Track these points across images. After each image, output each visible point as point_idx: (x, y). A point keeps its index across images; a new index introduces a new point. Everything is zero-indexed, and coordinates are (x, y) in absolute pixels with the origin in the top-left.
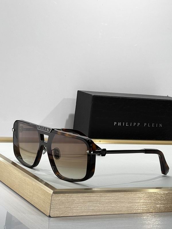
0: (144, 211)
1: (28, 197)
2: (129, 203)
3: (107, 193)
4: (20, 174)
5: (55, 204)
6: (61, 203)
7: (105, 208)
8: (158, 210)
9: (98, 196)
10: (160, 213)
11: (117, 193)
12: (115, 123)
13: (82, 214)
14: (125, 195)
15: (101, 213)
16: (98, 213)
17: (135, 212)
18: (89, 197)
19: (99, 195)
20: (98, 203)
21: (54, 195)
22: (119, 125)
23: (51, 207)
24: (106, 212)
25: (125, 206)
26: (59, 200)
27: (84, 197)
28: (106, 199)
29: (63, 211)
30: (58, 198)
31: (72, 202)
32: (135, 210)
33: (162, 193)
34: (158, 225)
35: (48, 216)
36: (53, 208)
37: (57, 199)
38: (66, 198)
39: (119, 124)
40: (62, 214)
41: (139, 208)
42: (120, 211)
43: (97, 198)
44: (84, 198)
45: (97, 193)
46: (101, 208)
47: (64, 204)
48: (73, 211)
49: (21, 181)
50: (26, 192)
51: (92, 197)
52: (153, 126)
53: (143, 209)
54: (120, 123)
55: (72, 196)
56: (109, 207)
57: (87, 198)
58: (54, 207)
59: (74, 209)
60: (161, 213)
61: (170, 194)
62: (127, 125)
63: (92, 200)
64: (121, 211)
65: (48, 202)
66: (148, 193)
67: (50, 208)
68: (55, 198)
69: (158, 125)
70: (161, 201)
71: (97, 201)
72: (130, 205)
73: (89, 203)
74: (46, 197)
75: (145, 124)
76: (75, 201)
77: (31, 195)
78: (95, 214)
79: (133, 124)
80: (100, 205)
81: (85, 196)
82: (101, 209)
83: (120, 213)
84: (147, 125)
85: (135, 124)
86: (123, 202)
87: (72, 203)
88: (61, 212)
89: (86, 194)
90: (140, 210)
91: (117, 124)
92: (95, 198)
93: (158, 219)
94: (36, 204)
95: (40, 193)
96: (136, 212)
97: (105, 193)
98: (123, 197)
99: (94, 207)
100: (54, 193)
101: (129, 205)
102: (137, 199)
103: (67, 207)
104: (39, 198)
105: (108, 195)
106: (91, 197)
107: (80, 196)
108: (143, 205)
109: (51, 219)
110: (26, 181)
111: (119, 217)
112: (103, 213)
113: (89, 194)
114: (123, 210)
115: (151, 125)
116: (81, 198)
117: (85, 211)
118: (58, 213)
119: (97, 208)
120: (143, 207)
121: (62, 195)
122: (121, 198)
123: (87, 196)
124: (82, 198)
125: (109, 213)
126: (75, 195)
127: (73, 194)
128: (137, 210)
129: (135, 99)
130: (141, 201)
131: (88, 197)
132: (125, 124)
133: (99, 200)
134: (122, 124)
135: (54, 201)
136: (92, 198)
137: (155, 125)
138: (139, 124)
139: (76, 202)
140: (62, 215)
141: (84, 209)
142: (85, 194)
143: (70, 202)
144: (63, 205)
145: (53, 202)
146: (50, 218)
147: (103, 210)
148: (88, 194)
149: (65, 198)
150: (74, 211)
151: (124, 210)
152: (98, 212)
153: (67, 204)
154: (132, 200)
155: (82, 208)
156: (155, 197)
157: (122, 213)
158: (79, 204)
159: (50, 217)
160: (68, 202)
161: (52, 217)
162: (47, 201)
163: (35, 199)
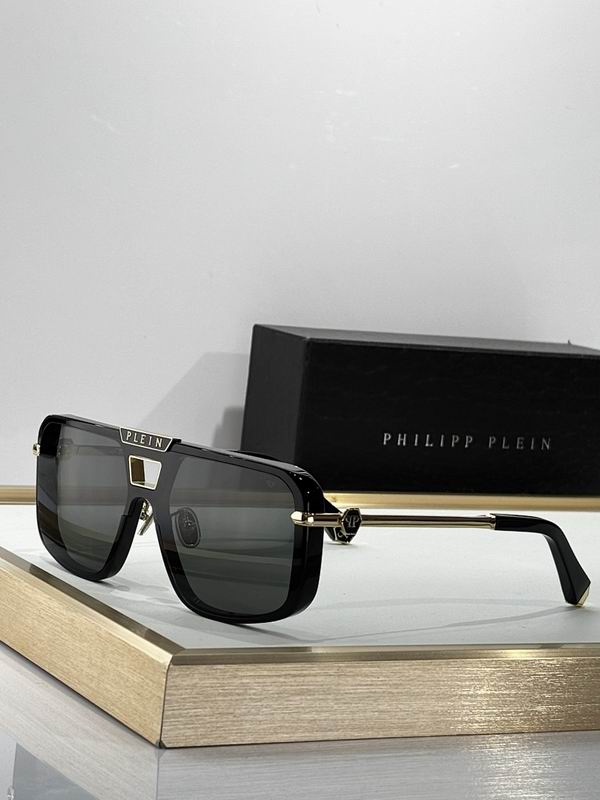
0: (493, 728)
1: (85, 681)
2: (439, 699)
3: (362, 664)
4: (55, 604)
5: (178, 702)
6: (201, 698)
7: (356, 716)
8: (542, 723)
9: (331, 672)
10: (548, 734)
11: (397, 663)
12: (387, 437)
13: (274, 739)
14: (424, 670)
15: (340, 735)
16: (331, 735)
17: (459, 729)
18: (299, 676)
19: (333, 668)
20: (329, 697)
21: (177, 671)
22: (402, 442)
23: (166, 713)
24: (361, 729)
25: (426, 708)
26: (195, 685)
27: (280, 676)
28: (357, 683)
29: (208, 725)
30: (188, 682)
31: (238, 694)
32: (461, 722)
33: (555, 662)
34: (542, 776)
35: (154, 743)
36: (174, 716)
37: (185, 683)
38: (217, 679)
39: (402, 440)
40: (204, 736)
41: (477, 718)
42: (407, 728)
43: (329, 679)
44: (282, 680)
45: (327, 664)
46: (339, 717)
47: (212, 701)
48: (241, 725)
49: (57, 626)
50: (75, 663)
51: (309, 675)
52: (520, 446)
53: (490, 721)
54: (402, 437)
55: (240, 674)
56: (368, 714)
57: (292, 679)
58: (175, 712)
59: (247, 718)
60: (552, 734)
61: (583, 665)
62: (430, 443)
63: (312, 687)
64: (411, 727)
65: (154, 695)
66: (508, 662)
67: (161, 716)
68: (178, 681)
69: (538, 443)
70: (553, 691)
71: (328, 689)
72: (444, 704)
73: (298, 698)
74: (146, 677)
75: (492, 441)
76: (249, 691)
77: (95, 674)
78: (319, 736)
79: (448, 441)
80: (336, 707)
81: (283, 673)
82: (343, 720)
83: (408, 733)
84: (499, 442)
85: (455, 440)
86: (418, 694)
87: (241, 697)
88: (201, 731)
89: (288, 666)
90: (477, 722)
91: (395, 439)
92: (319, 679)
93: (543, 756)
94: (113, 705)
95: (125, 664)
96: (466, 731)
97: (355, 664)
98: (419, 676)
99: (317, 711)
100: (174, 662)
101: (439, 706)
102: (467, 683)
103: (220, 710)
104: (122, 683)
105: (367, 668)
106: (305, 676)
107: (265, 673)
108: (489, 705)
109: (168, 753)
110: (78, 626)
111: (405, 748)
112: (350, 734)
113: (299, 665)
114: (420, 724)
115: (512, 442)
116: (269, 680)
117: (287, 727)
118: (189, 732)
119: (327, 714)
120: (489, 713)
121: (202, 668)
122: (412, 680)
123: (293, 672)
124: (274, 679)
125: (370, 734)
126: (247, 671)
127: (242, 666)
128: (466, 722)
129: (453, 352)
130: (482, 692)
131: (294, 676)
132: (422, 441)
133: (333, 687)
134: (410, 441)
135: (175, 692)
136: (310, 678)
137: (527, 444)
138: (469, 440)
139: (254, 694)
140: (206, 740)
141: (283, 719)
142: (283, 666)
143: (231, 694)
144: (206, 705)
145: (170, 695)
146: (161, 751)
147: (347, 722)
148: (294, 665)
149: (215, 681)
150: (248, 726)
151: (423, 725)
152: (330, 730)
153: (220, 703)
154: (451, 687)
155: (273, 714)
156: (529, 676)
157: (416, 734)
158: (264, 703)
159: (161, 746)
160: (225, 695)
161: (168, 746)
162: (151, 692)
163: (108, 686)
